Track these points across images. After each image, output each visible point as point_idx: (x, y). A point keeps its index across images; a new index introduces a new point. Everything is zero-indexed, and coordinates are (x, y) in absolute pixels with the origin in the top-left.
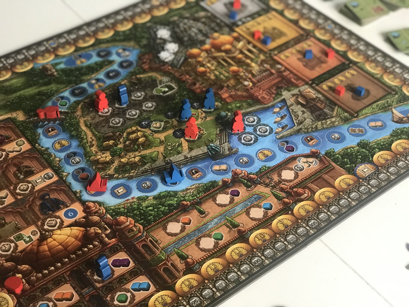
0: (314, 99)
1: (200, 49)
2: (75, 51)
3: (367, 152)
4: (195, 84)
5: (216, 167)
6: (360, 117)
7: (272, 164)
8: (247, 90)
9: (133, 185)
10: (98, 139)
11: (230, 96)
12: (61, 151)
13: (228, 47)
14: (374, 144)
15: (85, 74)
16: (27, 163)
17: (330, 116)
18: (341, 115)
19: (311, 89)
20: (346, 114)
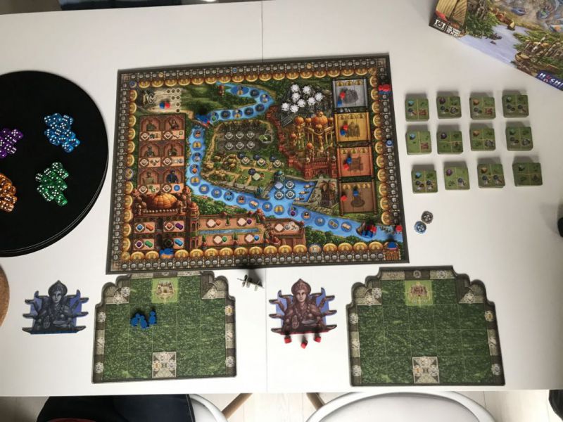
0: (331, 191)
1: (304, 119)
2: (242, 83)
3: (326, 239)
4: (283, 144)
5: (253, 202)
6: (343, 217)
7: (278, 217)
8: (304, 164)
9: (211, 189)
10: (215, 152)
11: (293, 163)
12: (195, 149)
13: (320, 126)
14: (334, 237)
15: (236, 103)
16: (177, 147)
17: (329, 207)
18: (335, 210)
19: (336, 183)
20: (338, 211)
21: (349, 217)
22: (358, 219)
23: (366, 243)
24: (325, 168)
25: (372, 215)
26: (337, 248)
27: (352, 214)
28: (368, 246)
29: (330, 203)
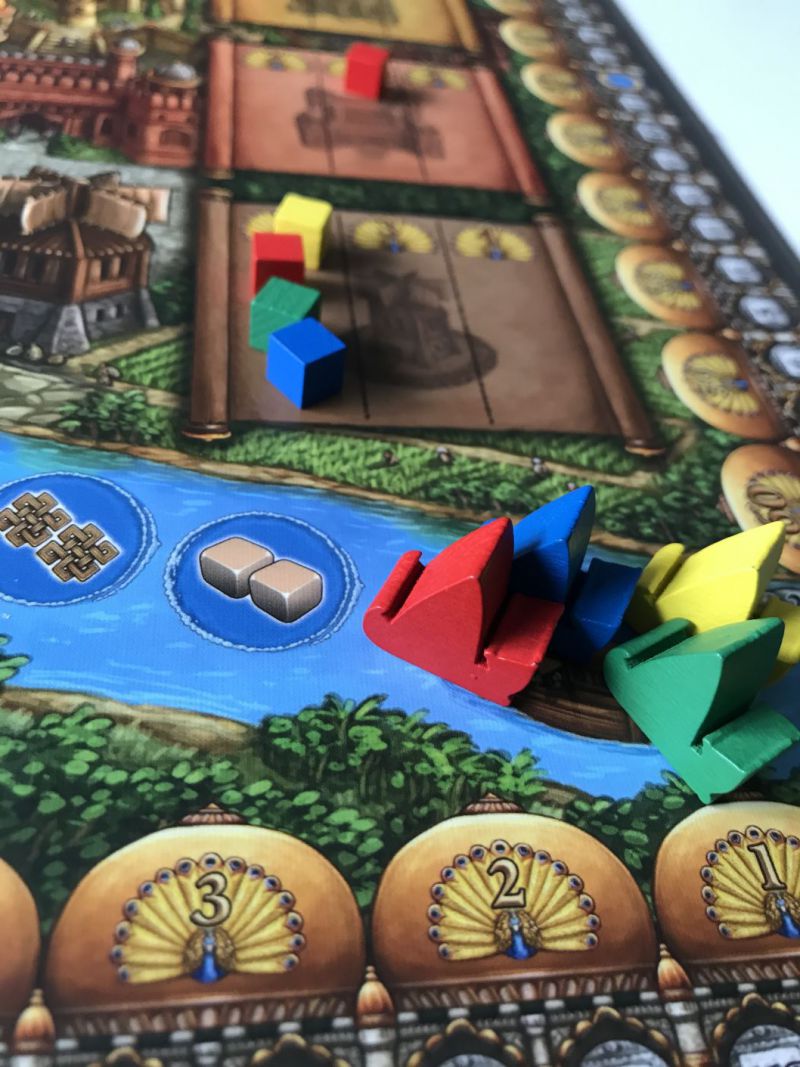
0: (106, 238)
6: (223, 461)
17: (46, 354)
18: (118, 386)
19: (180, 197)
20: (158, 397)
21: (308, 472)
22: (424, 492)
23: (605, 817)
24: (77, 109)
25: (610, 471)
26: (46, 941)
27: (343, 443)
28: (645, 873)
29: (70, 323)
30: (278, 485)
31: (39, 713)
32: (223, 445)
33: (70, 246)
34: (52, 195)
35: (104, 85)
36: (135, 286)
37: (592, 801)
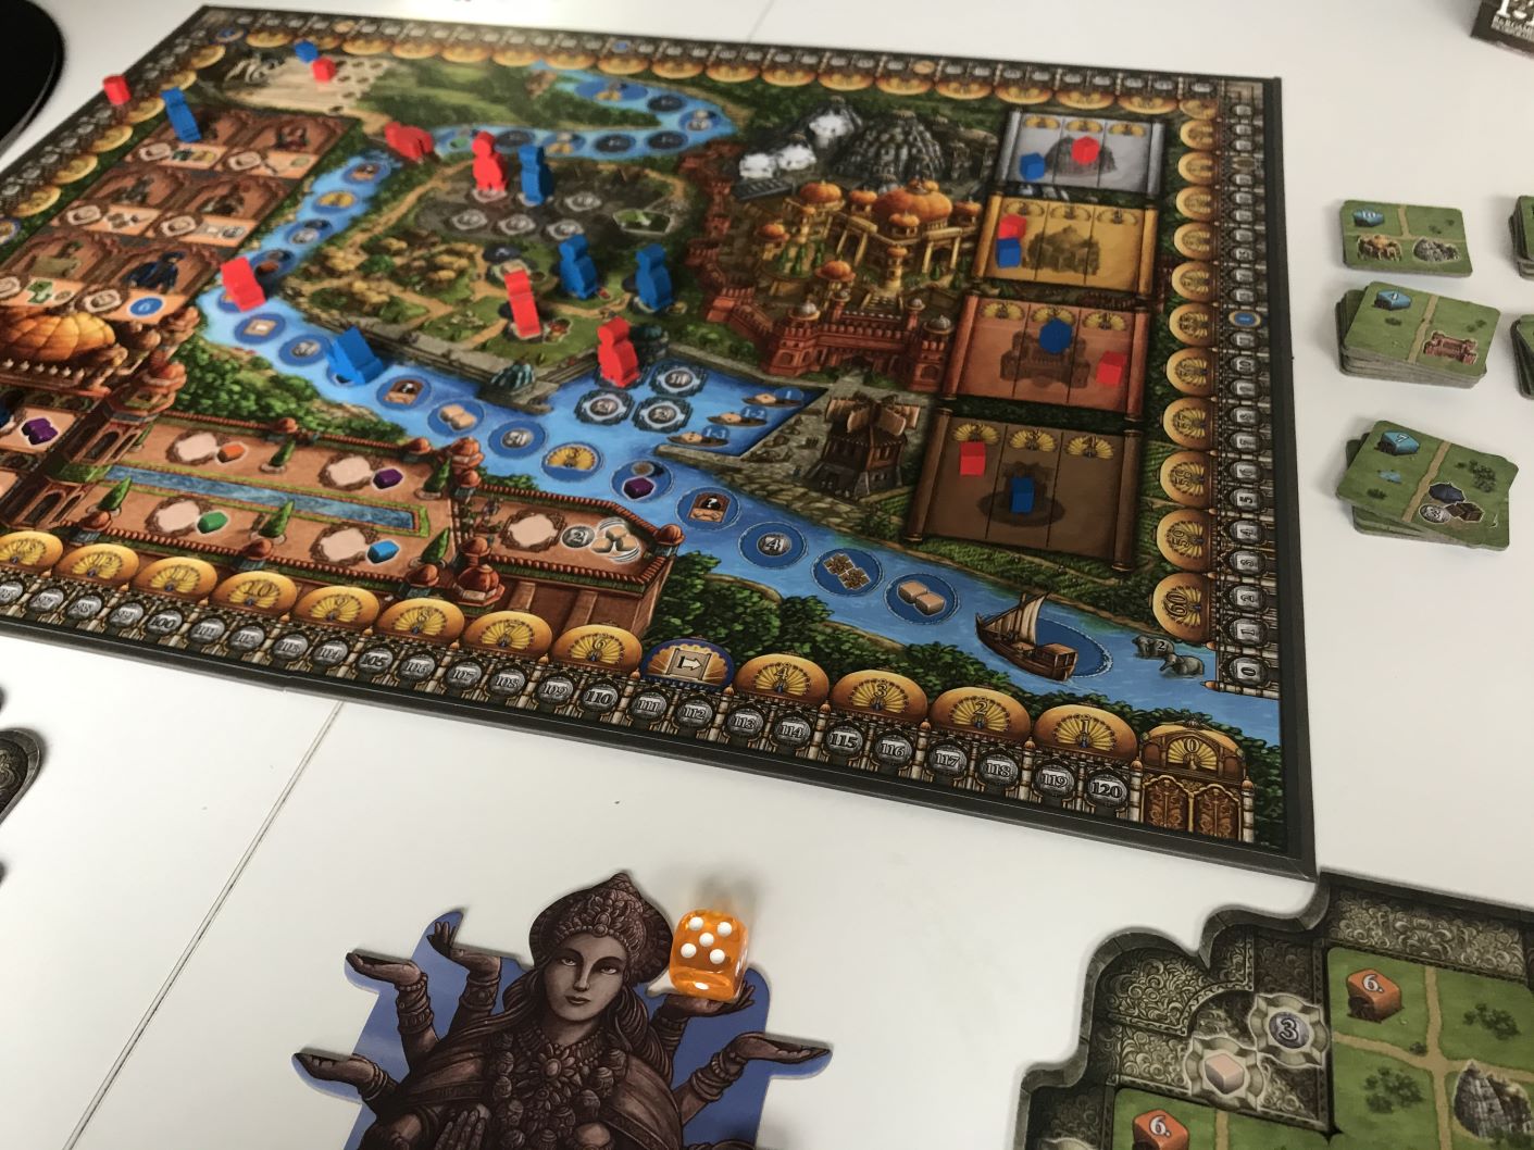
0: (885, 436)
2: (632, 75)
3: (776, 632)
4: (712, 247)
8: (784, 322)
10: (394, 228)
11: (731, 311)
13: (911, 220)
14: (829, 630)
15: (576, 118)
17: (851, 496)
18: (879, 513)
19: (925, 411)
20: (895, 520)
21: (952, 559)
22: (1002, 574)
23: (1027, 699)
24: (881, 351)
25: (1098, 576)
26: (831, 690)
27: (971, 549)
28: (1035, 718)
29: (863, 481)
30: (937, 564)
31: (835, 629)
32: (918, 544)
33: (868, 441)
34: (863, 410)
35: (898, 335)
36: (895, 465)
37: (1025, 692)
